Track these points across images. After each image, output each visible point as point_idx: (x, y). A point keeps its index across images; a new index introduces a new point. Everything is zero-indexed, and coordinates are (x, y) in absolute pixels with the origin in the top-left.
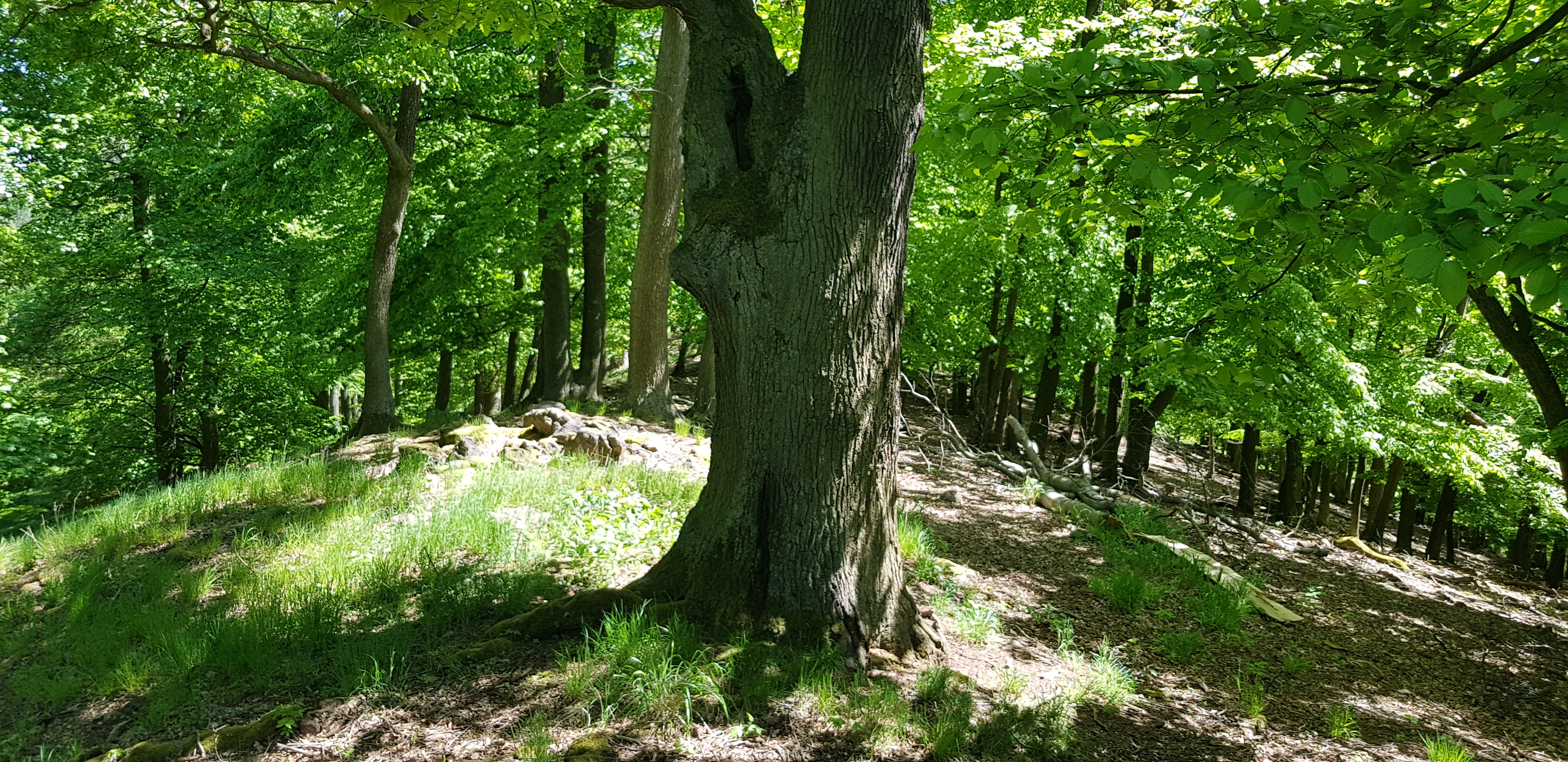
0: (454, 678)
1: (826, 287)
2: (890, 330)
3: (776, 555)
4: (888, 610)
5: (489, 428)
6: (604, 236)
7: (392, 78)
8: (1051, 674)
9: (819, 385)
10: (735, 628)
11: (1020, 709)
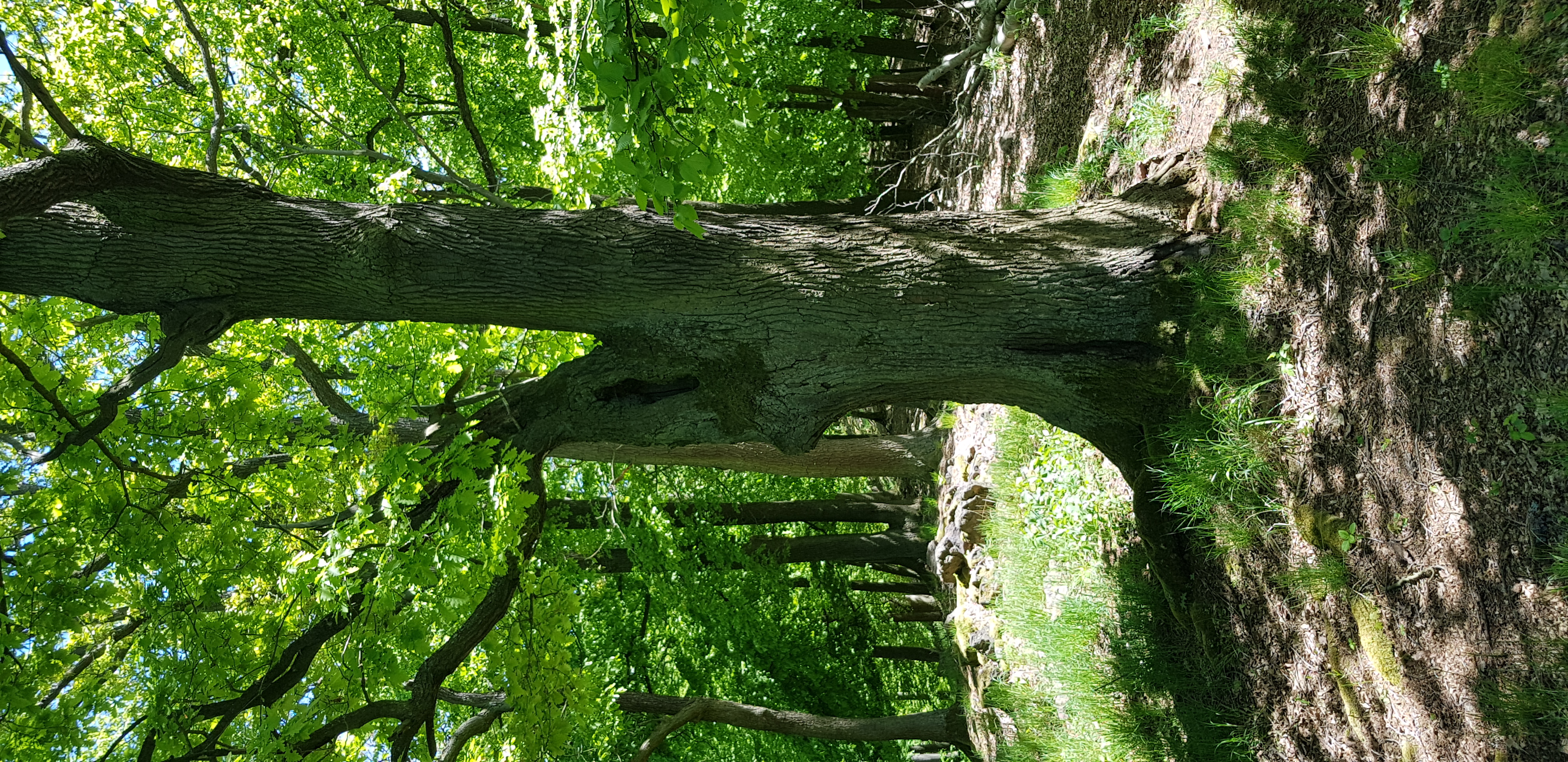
0: (1236, 661)
1: (812, 296)
2: (851, 228)
3: (1093, 334)
4: (1145, 213)
5: (957, 615)
6: (754, 504)
7: (614, 721)
8: (1204, 37)
9: (913, 298)
10: (1173, 376)
11: (1247, 70)
